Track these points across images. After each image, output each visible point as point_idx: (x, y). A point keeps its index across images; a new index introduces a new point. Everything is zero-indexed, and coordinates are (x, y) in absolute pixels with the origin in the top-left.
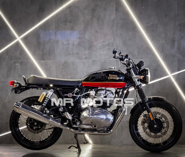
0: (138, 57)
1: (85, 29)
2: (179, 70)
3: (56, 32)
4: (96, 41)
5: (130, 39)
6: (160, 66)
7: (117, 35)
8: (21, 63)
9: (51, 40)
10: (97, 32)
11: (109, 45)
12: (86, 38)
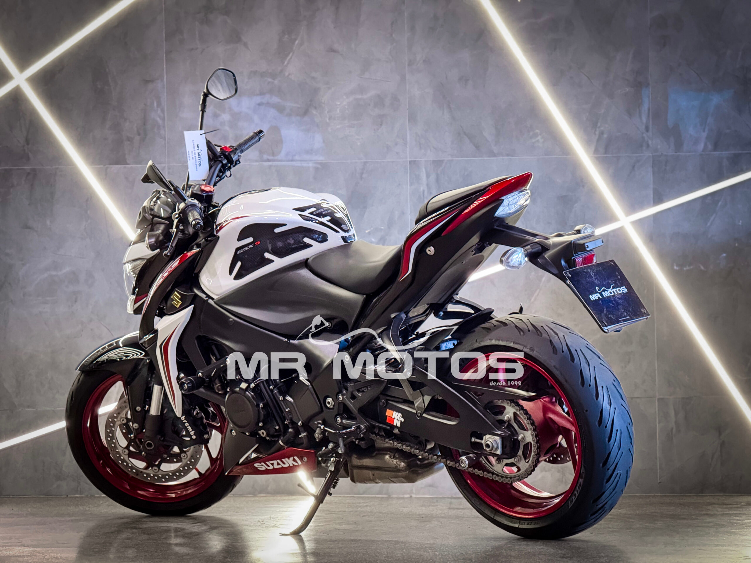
0: (495, 149)
1: (286, 36)
2: (658, 199)
3: (168, 52)
4: (329, 88)
5: (464, 80)
6: (583, 186)
7: (410, 64)
8: (29, 174)
9: (147, 82)
10: (332, 50)
11: (379, 101)
12: (289, 74)
